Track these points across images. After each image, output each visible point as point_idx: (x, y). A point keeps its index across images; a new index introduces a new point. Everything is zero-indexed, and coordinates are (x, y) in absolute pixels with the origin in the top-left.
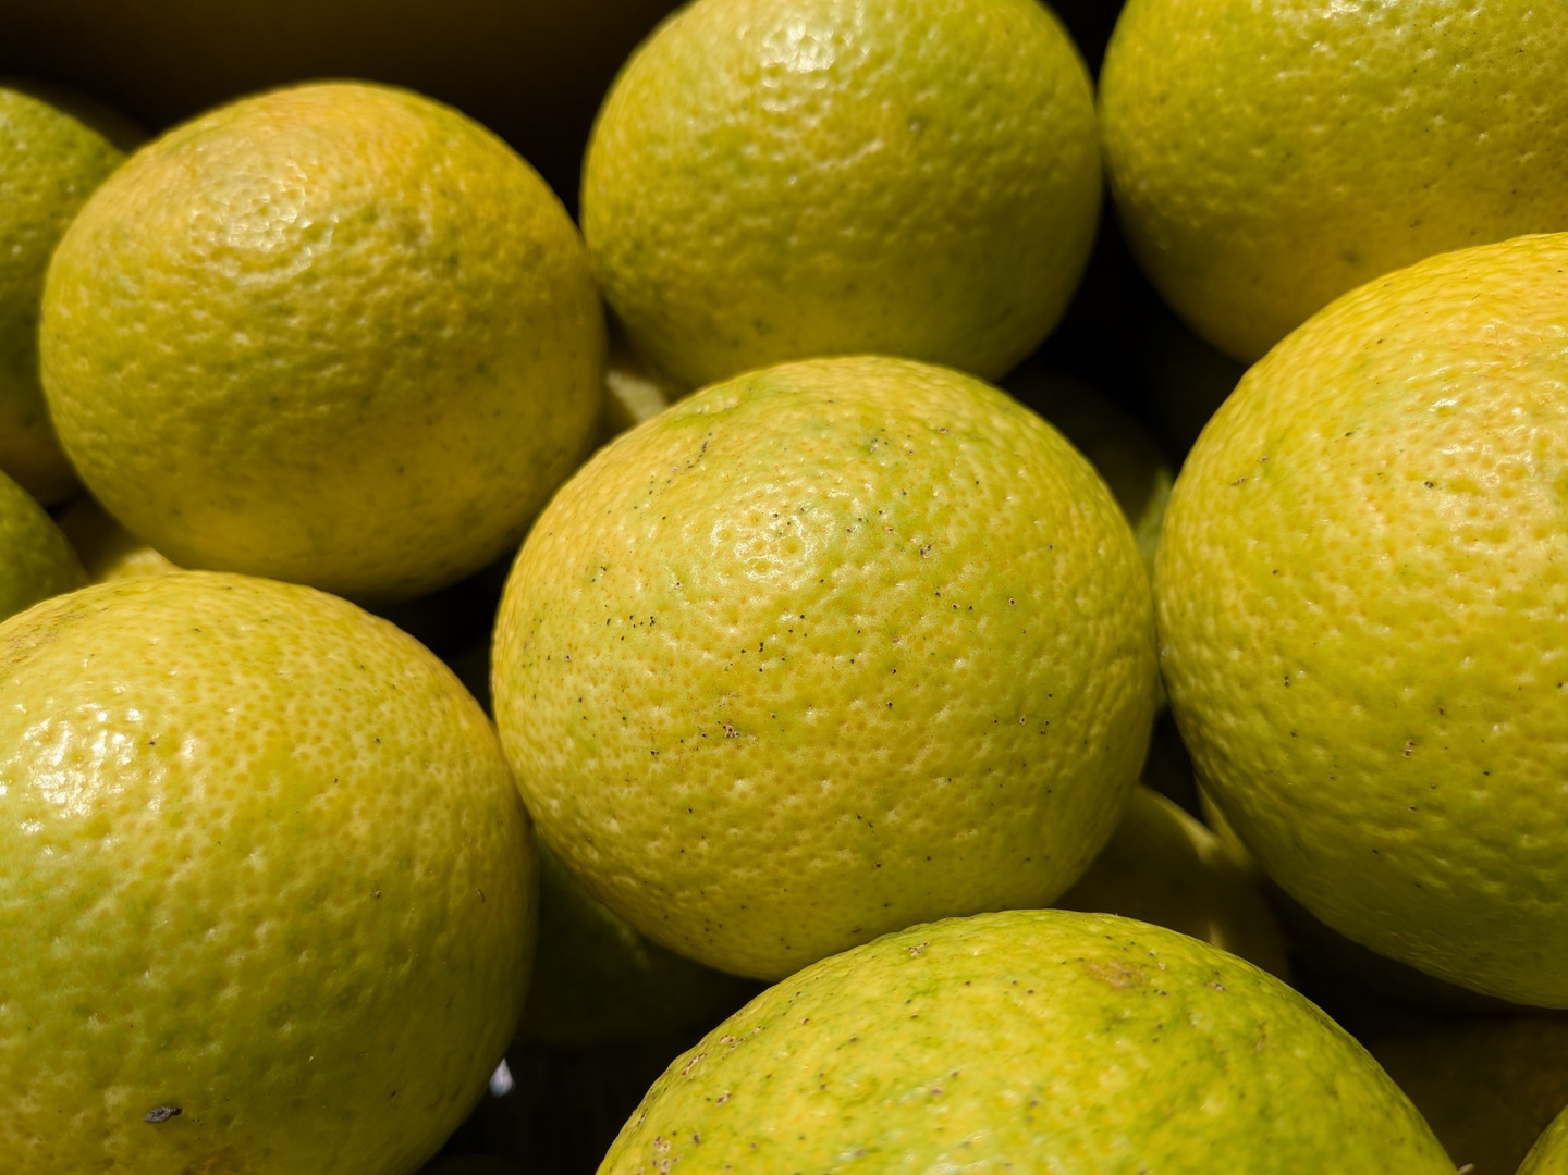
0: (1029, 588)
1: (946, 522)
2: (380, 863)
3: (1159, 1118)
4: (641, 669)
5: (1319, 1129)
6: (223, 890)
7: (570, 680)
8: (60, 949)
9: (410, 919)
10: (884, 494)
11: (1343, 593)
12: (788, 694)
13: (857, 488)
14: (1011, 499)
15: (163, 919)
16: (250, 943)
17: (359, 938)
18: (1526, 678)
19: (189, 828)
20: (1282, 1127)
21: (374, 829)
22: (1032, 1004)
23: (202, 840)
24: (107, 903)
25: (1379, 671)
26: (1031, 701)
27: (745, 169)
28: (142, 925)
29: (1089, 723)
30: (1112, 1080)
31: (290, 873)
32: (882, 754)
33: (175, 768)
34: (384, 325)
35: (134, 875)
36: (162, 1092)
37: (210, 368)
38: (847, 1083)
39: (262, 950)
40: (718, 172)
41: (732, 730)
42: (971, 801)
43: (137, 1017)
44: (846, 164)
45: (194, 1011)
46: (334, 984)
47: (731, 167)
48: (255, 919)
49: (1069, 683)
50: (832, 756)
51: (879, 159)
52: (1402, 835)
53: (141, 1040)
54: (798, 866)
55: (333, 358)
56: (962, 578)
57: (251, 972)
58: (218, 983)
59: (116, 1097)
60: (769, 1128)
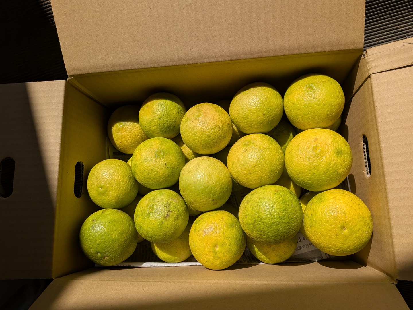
0: (272, 162)
1: (266, 157)
2: (225, 182)
3: (277, 199)
4: (243, 168)
5: (287, 200)
6: (216, 186)
7: (237, 168)
8: (207, 190)
9: (227, 186)
10: (261, 155)
11: (294, 164)
12: (254, 171)
13: (259, 154)
14: (271, 155)
15: (213, 188)
16: (218, 189)
17: (224, 188)
18: (305, 172)
19: (214, 182)
20: (285, 200)
21: (224, 180)
22: (270, 193)
23: (215, 182)
24: (209, 187)
25: (296, 170)
26: (272, 170)
27: (248, 119)
28: (212, 188)
29: (277, 171)
30: (275, 197)
31: (220, 184)
32: (261, 175)
33: (212, 177)
34: (218, 136)
35: (211, 185)
36: (213, 199)
37: (204, 141)
38: (259, 198)
39: (219, 189)
40: (246, 118)
41: (250, 173)
42: (268, 177)
43: (212, 194)
44: (257, 119)
45: (215, 193)
46: (223, 191)
47: (247, 118)
48: (218, 187)
49: (275, 169)
50: (257, 175)
51: (261, 118)
52: (298, 180)
53: (212, 196)
54: (255, 182)
55: (214, 140)
56: (267, 162)
57: (218, 191)
58: (216, 192)
59: (210, 199)
60: (255, 200)
